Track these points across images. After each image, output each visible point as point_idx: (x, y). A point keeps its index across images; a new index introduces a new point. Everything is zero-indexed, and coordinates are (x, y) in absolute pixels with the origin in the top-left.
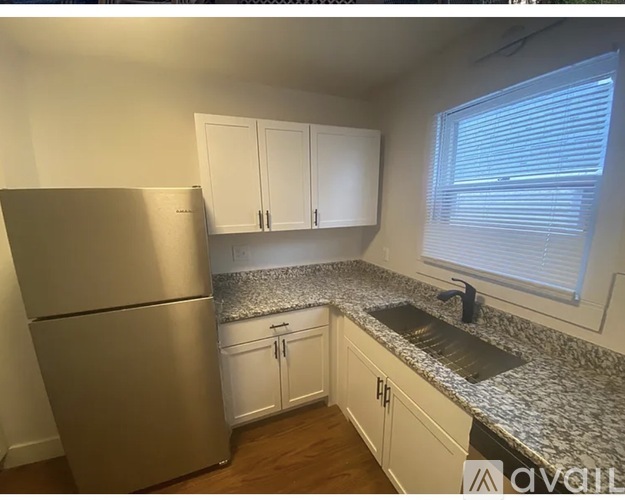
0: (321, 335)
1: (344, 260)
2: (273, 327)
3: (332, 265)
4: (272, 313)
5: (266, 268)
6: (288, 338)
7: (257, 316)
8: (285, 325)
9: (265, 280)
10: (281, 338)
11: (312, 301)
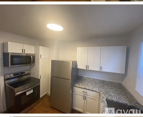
0: (96, 100)
1: (115, 82)
2: (83, 92)
3: (110, 82)
4: (83, 88)
5: (90, 77)
6: (87, 96)
7: (80, 87)
8: (86, 92)
9: (89, 80)
10: (85, 95)
11: (94, 90)
